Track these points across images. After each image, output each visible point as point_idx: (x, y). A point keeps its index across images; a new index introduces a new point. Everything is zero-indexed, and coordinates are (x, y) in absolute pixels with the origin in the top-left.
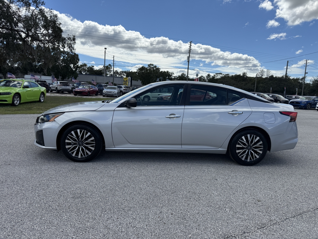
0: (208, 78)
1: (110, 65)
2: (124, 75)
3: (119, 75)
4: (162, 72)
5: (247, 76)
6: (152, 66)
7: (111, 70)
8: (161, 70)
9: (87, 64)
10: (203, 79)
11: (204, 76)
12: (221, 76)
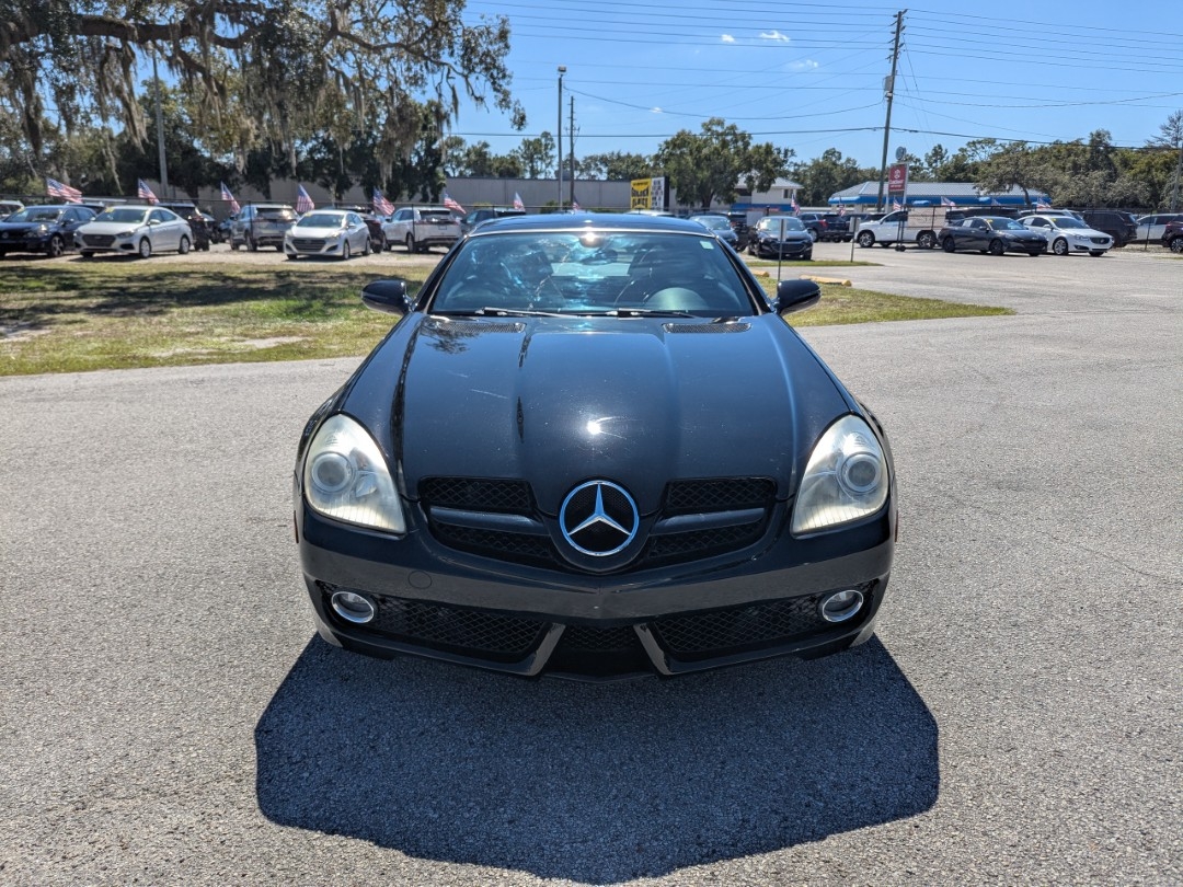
1: (546, 135)
2: (600, 171)
3: (582, 171)
4: (758, 147)
6: (720, 130)
7: (551, 153)
8: (753, 143)
9: (463, 137)
12: (992, 150)
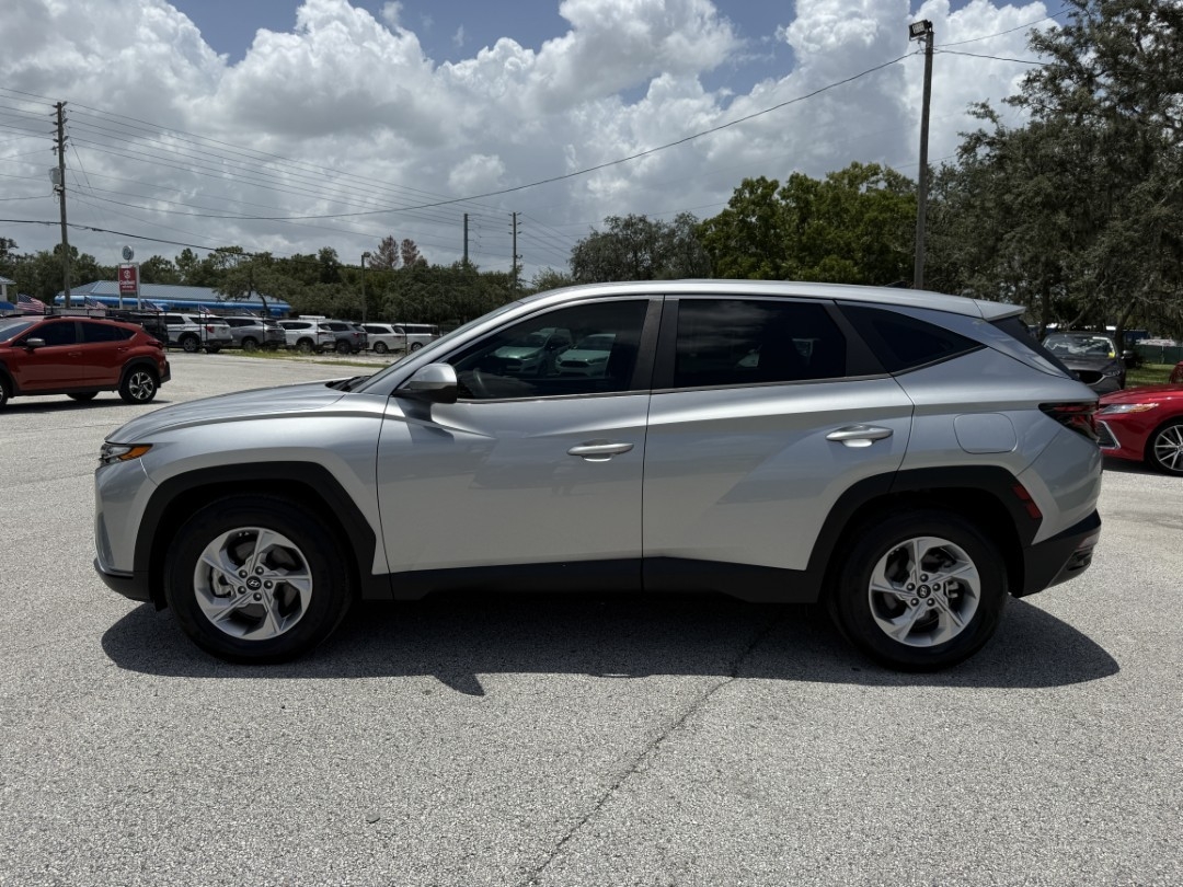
0: (187, 265)
5: (339, 260)
10: (163, 270)
11: (167, 259)
12: (241, 258)
